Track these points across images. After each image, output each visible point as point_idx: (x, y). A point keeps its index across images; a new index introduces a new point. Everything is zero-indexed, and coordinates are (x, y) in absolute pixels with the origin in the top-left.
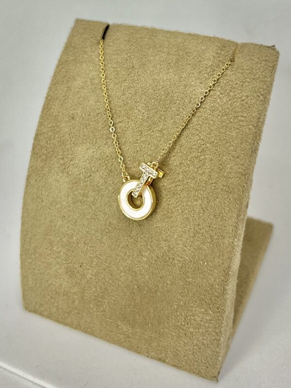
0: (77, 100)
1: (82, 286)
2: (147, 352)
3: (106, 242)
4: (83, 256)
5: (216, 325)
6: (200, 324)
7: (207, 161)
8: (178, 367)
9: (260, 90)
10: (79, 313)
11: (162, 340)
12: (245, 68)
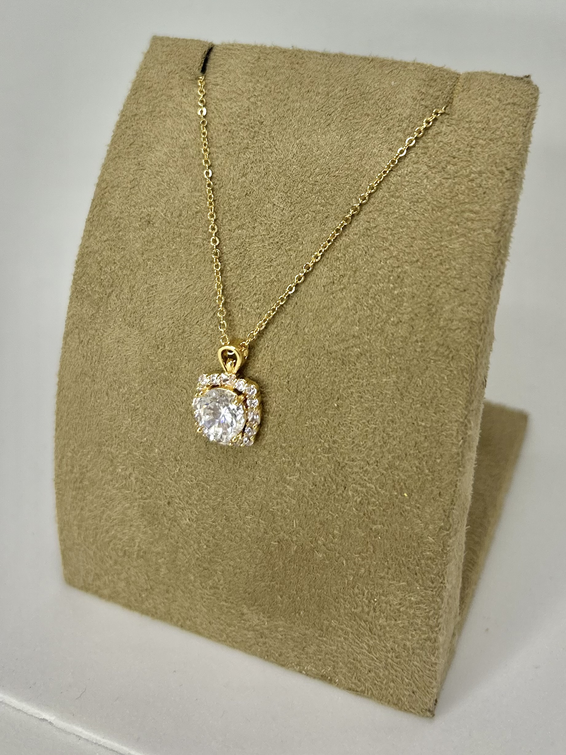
0: (156, 189)
1: (172, 541)
2: (298, 664)
3: (215, 458)
4: (173, 483)
5: (429, 612)
6: (398, 610)
7: (405, 299)
8: (357, 691)
9: (505, 160)
10: (167, 592)
11: (325, 642)
12: (475, 119)
